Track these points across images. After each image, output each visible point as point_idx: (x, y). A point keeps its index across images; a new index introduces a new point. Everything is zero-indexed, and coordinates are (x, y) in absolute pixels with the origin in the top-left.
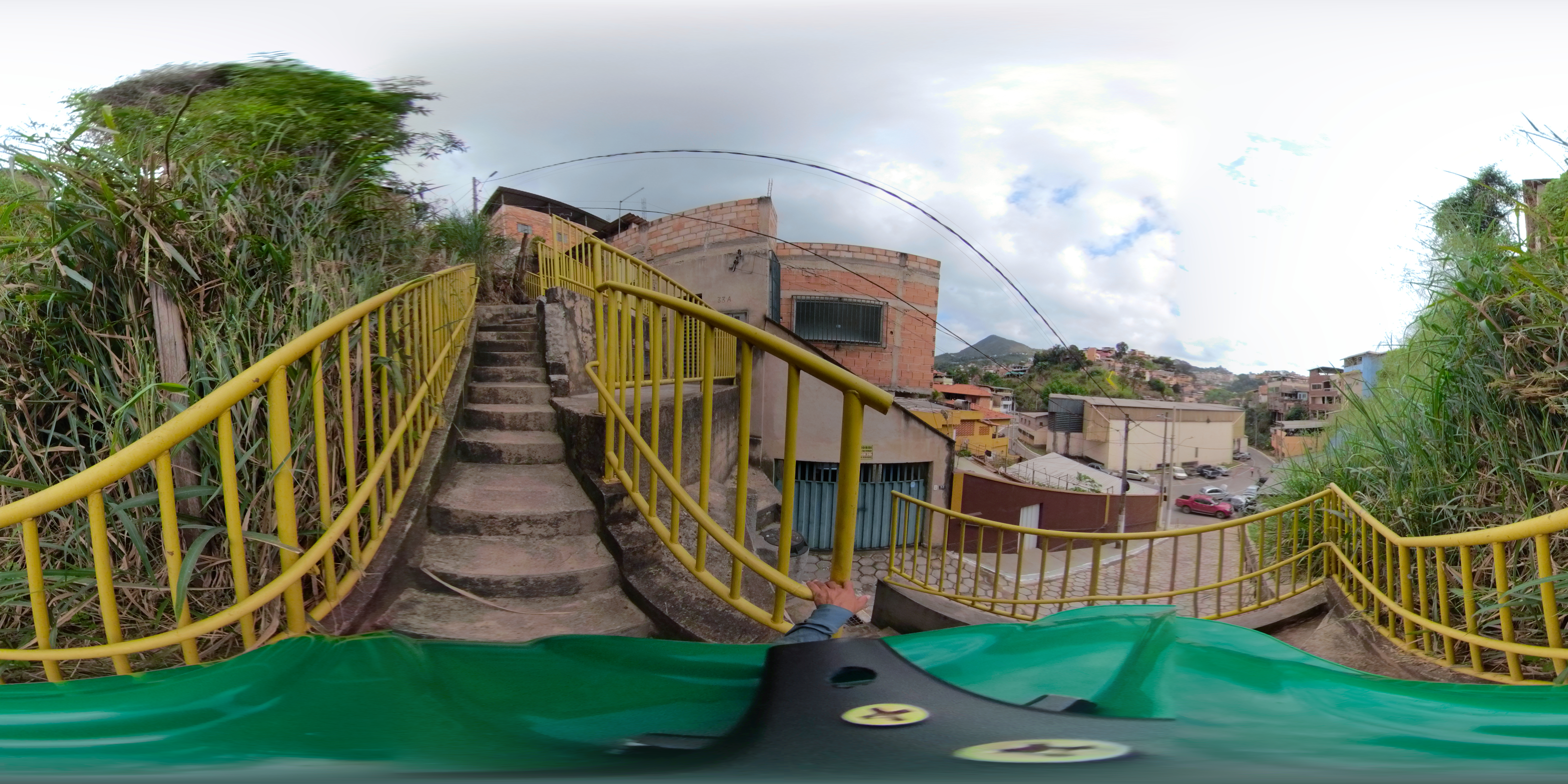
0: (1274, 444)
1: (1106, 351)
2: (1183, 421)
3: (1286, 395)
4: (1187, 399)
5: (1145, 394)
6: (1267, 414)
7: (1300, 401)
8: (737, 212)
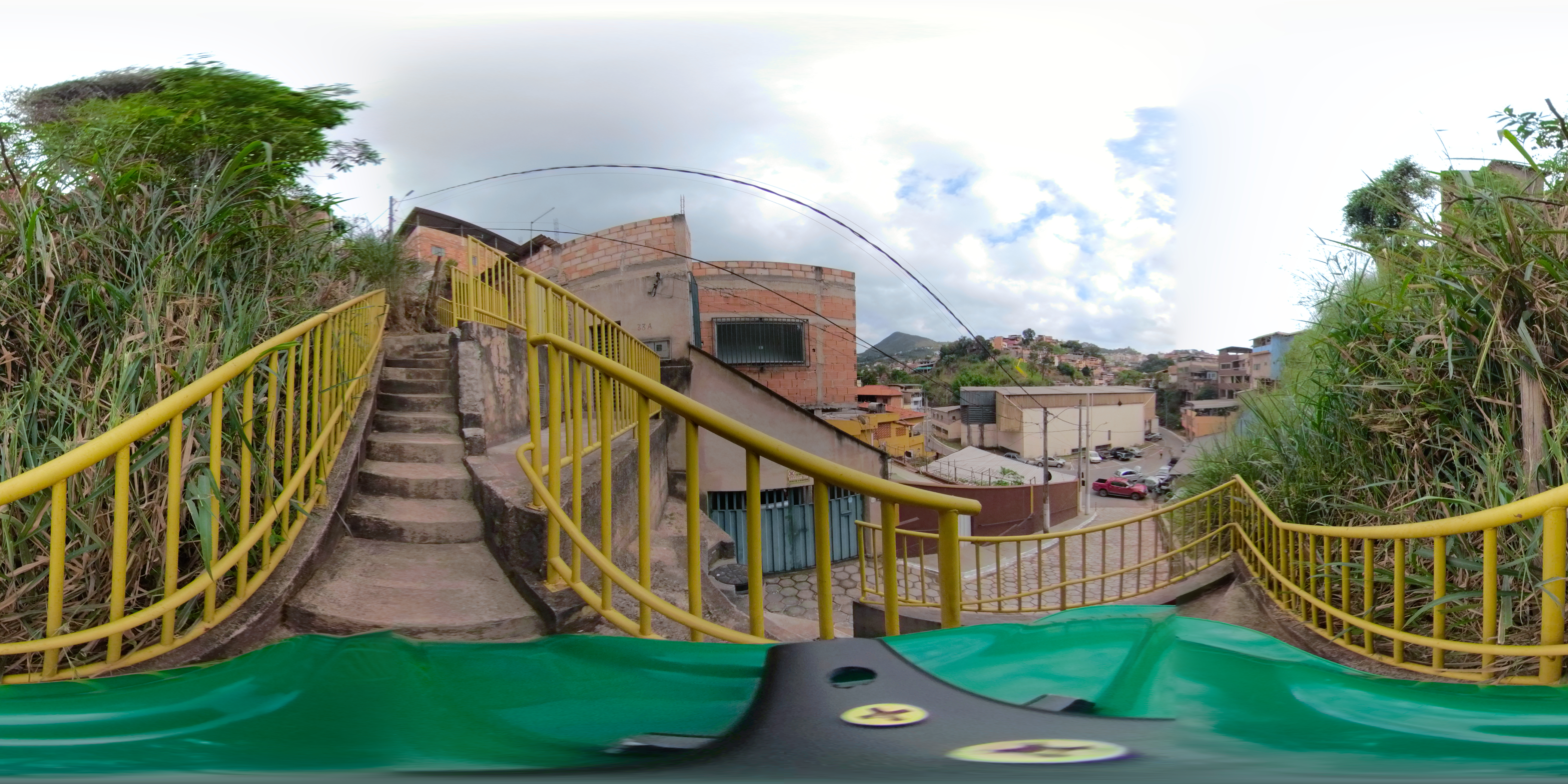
0: (1184, 424)
1: (1013, 339)
2: (1095, 405)
3: (1196, 374)
4: (1097, 381)
5: (1055, 379)
6: (1177, 394)
7: (1210, 380)
8: (652, 232)
